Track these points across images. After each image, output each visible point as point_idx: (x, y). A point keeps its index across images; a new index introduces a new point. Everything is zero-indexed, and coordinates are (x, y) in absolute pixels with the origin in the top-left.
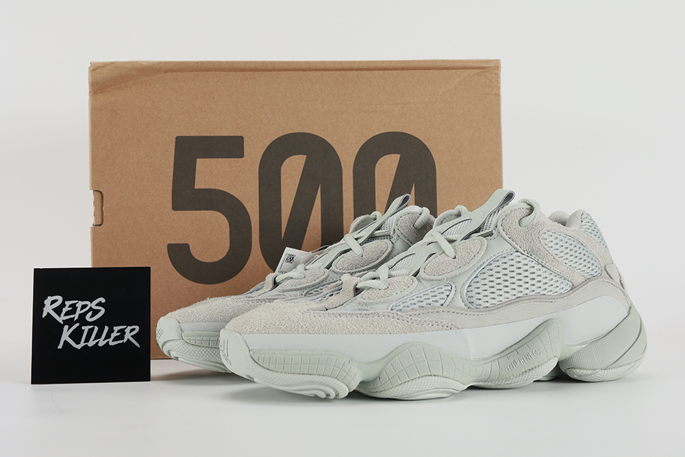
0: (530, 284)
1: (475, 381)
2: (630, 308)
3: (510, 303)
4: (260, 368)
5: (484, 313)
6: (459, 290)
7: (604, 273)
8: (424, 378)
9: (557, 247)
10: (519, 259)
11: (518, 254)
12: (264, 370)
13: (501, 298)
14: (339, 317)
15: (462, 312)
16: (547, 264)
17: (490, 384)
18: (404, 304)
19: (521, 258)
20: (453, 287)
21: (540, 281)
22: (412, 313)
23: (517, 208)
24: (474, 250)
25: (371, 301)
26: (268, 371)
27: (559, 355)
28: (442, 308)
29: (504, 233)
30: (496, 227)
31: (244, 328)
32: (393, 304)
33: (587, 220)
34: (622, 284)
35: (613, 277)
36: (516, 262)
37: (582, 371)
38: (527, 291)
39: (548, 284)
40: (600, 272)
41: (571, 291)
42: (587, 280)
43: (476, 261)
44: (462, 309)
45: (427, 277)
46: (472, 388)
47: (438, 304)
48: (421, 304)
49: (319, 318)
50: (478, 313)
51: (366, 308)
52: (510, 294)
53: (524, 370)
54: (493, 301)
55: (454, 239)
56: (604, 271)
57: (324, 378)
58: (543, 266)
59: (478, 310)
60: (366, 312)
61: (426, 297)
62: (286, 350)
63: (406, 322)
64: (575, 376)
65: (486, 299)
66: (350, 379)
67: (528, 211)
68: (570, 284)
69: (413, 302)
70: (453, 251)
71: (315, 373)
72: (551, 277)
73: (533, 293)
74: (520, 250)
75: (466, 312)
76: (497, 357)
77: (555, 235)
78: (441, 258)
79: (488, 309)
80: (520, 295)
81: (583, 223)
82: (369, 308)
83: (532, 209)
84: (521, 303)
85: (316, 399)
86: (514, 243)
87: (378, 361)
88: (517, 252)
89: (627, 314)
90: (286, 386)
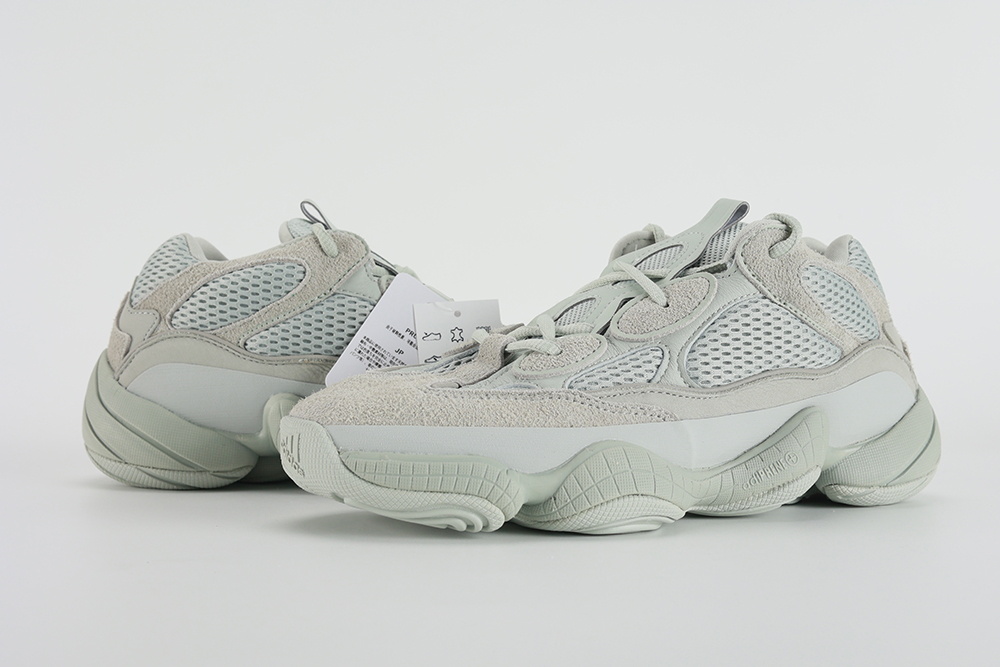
0: (783, 349)
1: (695, 505)
2: (918, 391)
3: (753, 380)
4: (359, 482)
5: (714, 396)
6: (675, 357)
7: (883, 335)
8: (627, 499)
9: (824, 291)
10: (767, 310)
11: (766, 301)
12: (366, 484)
13: (740, 372)
14: (486, 398)
15: (682, 393)
16: (809, 319)
17: (715, 509)
18: (591, 379)
19: (770, 308)
20: (666, 352)
21: (798, 346)
22: (604, 393)
23: (766, 227)
24: (698, 294)
25: (535, 373)
26: (372, 487)
27: (822, 464)
28: (651, 387)
29: (745, 267)
30: (733, 257)
31: (327, 414)
32: (572, 379)
33: (858, 252)
34: (906, 354)
35: (895, 342)
36: (763, 314)
37: (850, 489)
38: (778, 362)
39: (810, 351)
40: (876, 333)
41: (841, 363)
42: (861, 346)
43: (703, 310)
44: (681, 389)
45: (624, 335)
46: (689, 515)
47: (642, 380)
48: (617, 379)
49: (454, 400)
50: (705, 396)
51: (527, 384)
52: (754, 365)
53: (771, 487)
54: (729, 377)
55: (660, 275)
56: (881, 332)
57: (467, 498)
58: (803, 322)
59: (705, 390)
60: (530, 391)
61: (624, 368)
62: (402, 453)
63: (594, 407)
64: (840, 497)
65: (718, 372)
66: (510, 500)
67: (783, 233)
68: (839, 351)
69: (603, 375)
70: (663, 294)
71: (452, 490)
72: (815, 339)
73: (788, 365)
74: (770, 295)
75: (687, 394)
76: (729, 467)
77: (822, 273)
78: (645, 305)
79: (720, 389)
80: (768, 367)
81: (852, 257)
82: (532, 384)
83: (788, 231)
84: (769, 379)
85: (449, 532)
86: (760, 284)
87: (552, 472)
88: (765, 298)
89: (914, 401)
90: (403, 511)
